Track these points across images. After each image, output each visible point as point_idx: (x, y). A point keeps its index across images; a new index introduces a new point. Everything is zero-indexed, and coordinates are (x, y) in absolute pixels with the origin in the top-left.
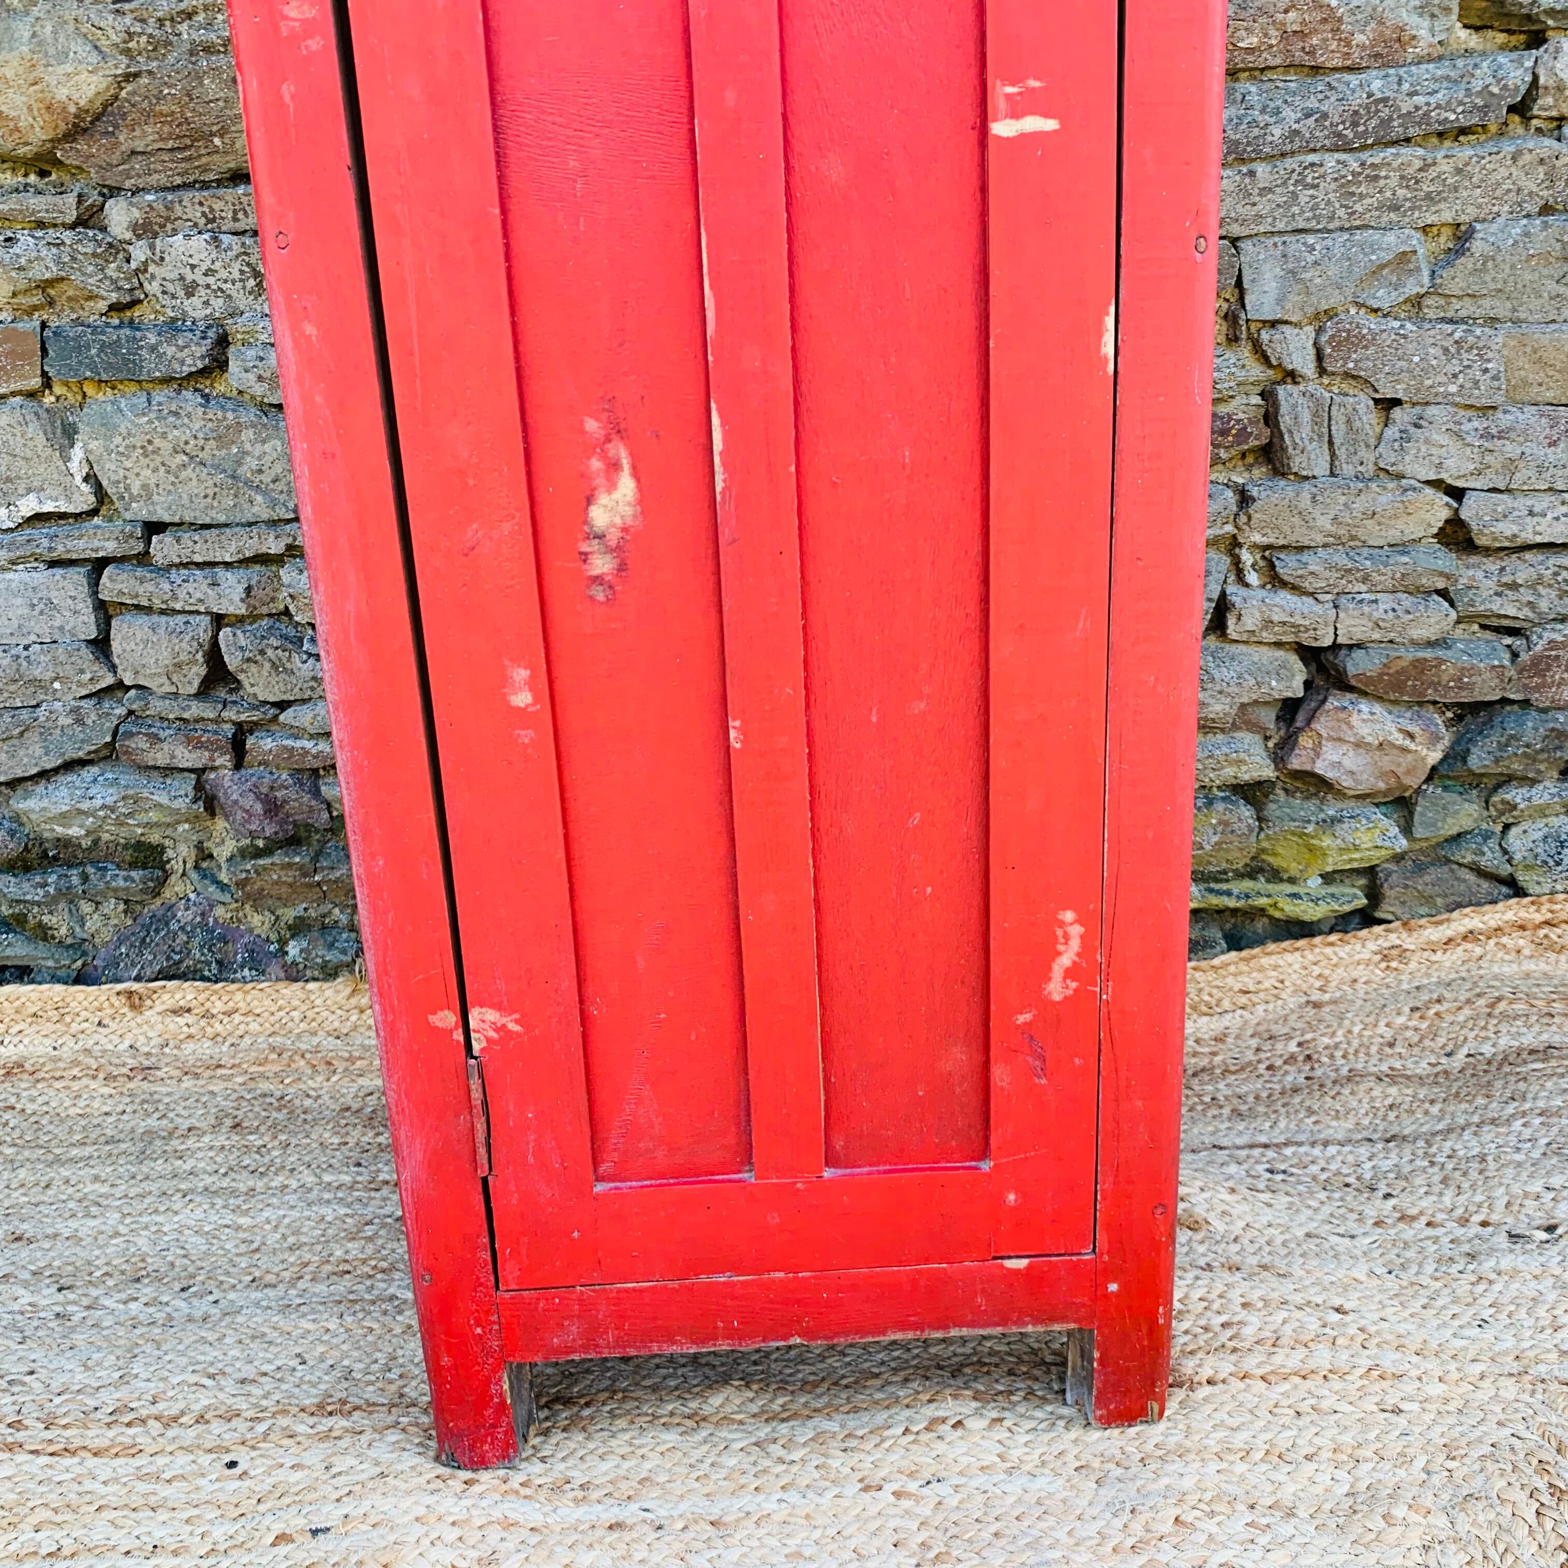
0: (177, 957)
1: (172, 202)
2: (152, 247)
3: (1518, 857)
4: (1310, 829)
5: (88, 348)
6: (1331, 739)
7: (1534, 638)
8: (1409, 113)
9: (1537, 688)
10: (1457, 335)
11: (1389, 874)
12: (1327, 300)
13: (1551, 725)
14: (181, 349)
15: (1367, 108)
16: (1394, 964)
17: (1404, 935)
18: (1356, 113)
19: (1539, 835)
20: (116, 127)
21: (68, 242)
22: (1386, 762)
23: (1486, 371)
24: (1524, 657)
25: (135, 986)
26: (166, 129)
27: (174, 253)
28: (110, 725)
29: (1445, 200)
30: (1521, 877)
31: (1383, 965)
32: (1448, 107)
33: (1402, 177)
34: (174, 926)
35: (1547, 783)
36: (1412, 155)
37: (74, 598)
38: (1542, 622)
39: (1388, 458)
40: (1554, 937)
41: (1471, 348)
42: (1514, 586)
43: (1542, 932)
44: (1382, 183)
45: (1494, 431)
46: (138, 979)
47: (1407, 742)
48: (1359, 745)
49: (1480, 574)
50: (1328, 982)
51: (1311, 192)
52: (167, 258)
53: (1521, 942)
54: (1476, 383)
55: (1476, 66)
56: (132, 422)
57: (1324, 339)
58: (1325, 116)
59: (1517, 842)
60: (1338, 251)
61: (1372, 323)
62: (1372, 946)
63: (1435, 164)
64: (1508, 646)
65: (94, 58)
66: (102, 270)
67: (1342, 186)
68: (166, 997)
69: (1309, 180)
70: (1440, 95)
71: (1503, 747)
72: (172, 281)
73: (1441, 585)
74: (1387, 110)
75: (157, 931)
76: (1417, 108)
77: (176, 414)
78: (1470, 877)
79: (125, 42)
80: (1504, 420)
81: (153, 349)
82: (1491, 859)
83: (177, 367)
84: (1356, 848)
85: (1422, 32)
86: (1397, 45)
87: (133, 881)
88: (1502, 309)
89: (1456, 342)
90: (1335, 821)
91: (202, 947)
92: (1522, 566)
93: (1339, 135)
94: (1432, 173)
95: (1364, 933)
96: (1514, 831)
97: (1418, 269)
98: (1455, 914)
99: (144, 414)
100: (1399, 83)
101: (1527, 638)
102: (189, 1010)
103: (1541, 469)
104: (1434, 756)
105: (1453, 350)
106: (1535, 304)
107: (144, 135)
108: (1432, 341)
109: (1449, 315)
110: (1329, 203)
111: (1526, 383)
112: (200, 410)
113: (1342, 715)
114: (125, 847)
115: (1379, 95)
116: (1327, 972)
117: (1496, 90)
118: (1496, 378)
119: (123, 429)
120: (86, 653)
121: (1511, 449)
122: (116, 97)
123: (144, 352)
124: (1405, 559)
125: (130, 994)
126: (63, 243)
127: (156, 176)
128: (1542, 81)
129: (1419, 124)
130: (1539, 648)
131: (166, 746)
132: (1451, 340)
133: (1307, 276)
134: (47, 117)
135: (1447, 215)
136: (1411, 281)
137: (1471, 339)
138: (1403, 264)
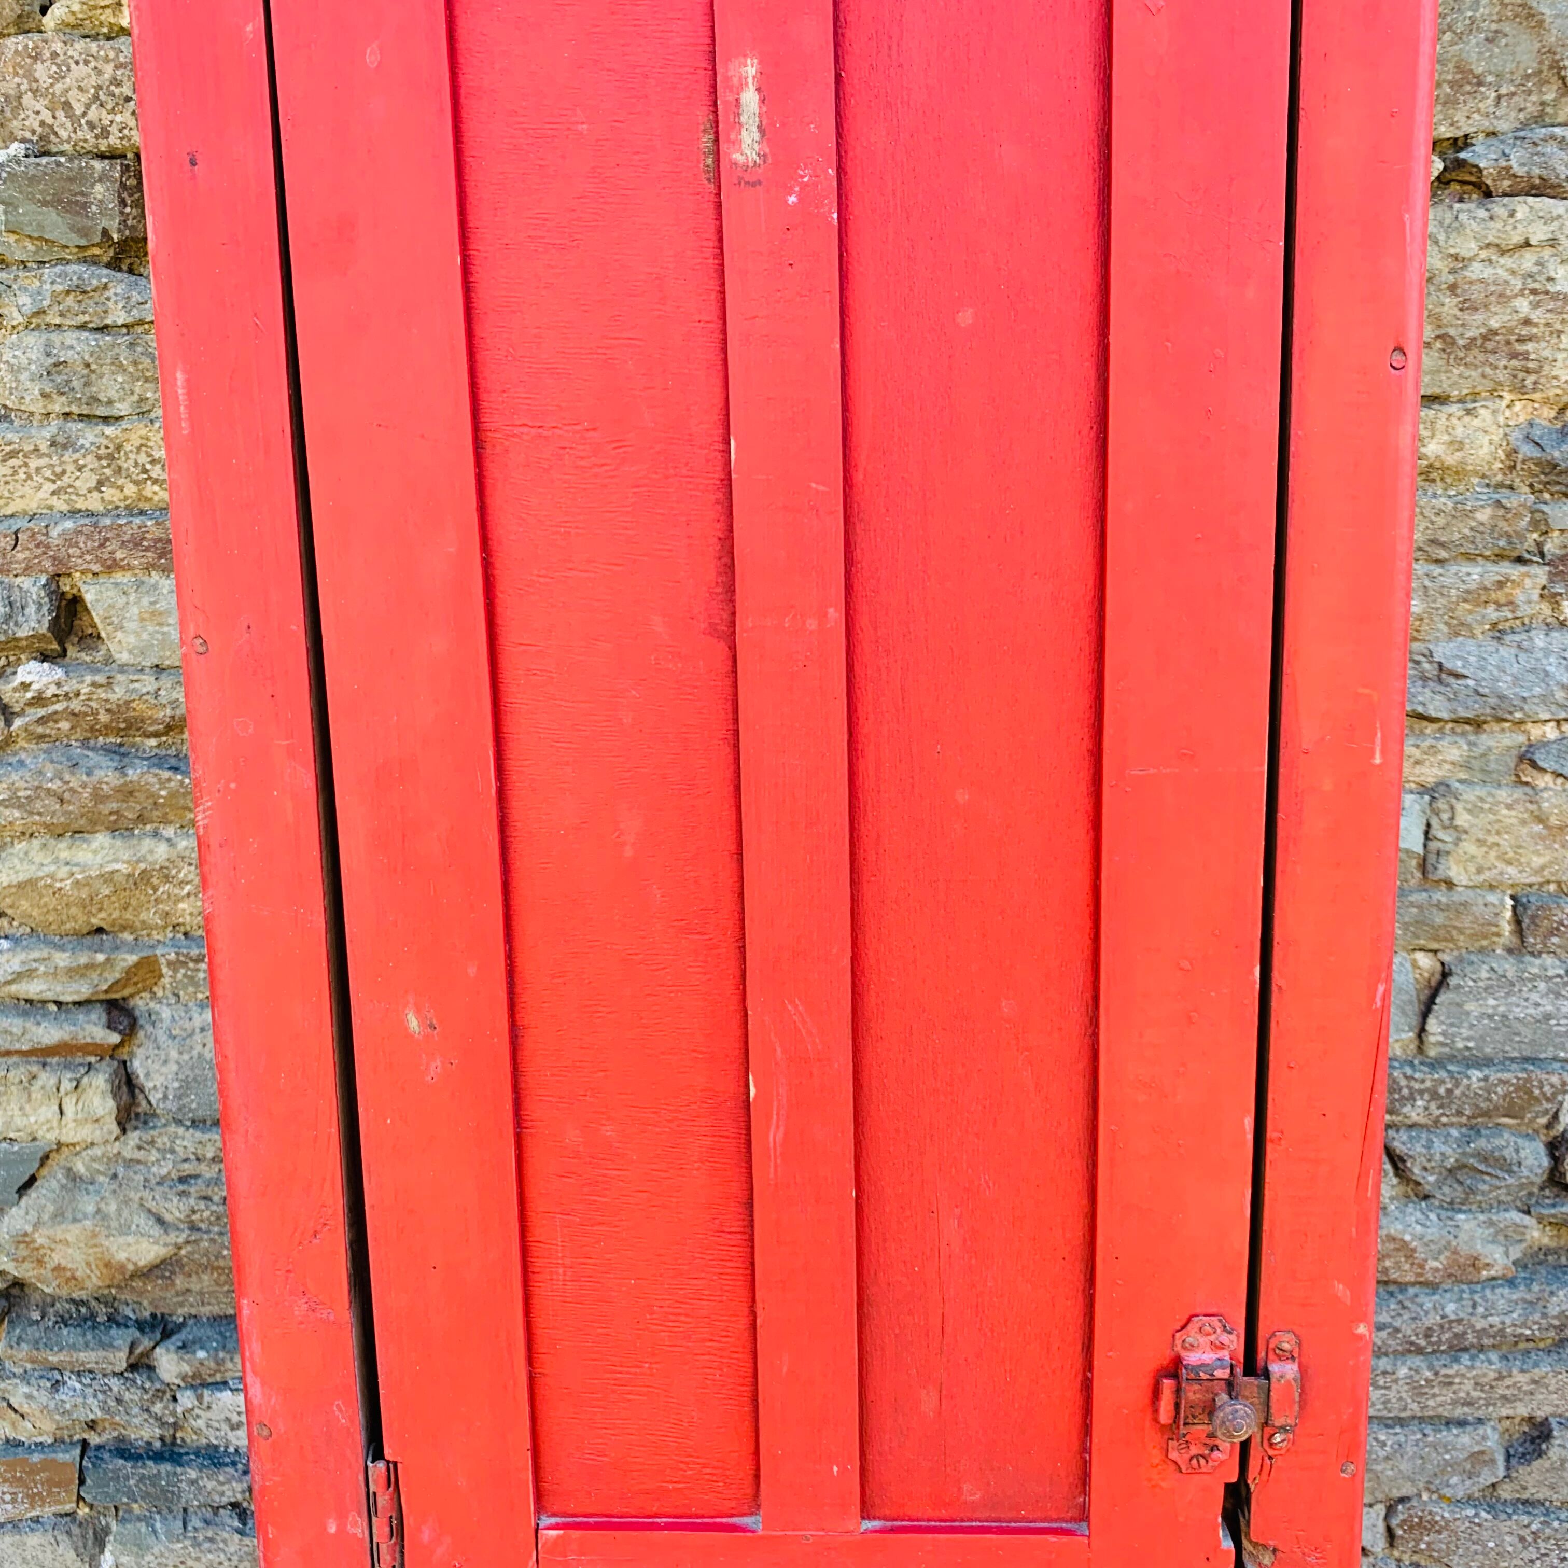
1: (223, 1360)
2: (200, 1398)
5: (127, 1478)
8: (1484, 1330)
10: (1534, 1527)
12: (1399, 1489)
14: (222, 1484)
15: (1441, 1326)
18: (1429, 1329)
20: (173, 1273)
21: (115, 1389)
23: (1562, 1560)
26: (223, 1278)
27: (221, 1403)
29: (1520, 1400)
32: (1524, 1325)
33: (1476, 1384)
36: (1487, 1366)
41: (1549, 1538)
44: (1455, 1387)
51: (1383, 1391)
52: (214, 1406)
55: (1552, 1293)
56: (167, 1548)
57: (1394, 1522)
58: (1397, 1330)
60: (1410, 1450)
61: (1445, 1512)
63: (1510, 1376)
65: (156, 1231)
66: (147, 1410)
67: (1415, 1388)
69: (1381, 1383)
70: (1515, 1315)
72: (218, 1421)
74: (1461, 1328)
76: (1491, 1326)
77: (211, 1540)
79: (188, 1216)
81: (193, 1482)
83: (217, 1498)
85: (1497, 1256)
86: (1471, 1269)
89: (1533, 1533)
93: (1412, 1343)
94: (1508, 1382)
97: (1493, 1461)
99: (178, 1541)
100: (1474, 1306)
105: (1529, 1539)
107: (200, 1280)
108: (1508, 1530)
109: (1526, 1496)
110: (1401, 1399)
112: (237, 1537)
115: (1453, 1317)
119: (156, 1551)
122: (176, 1254)
123: (183, 1485)
126: (111, 1389)
127: (208, 1308)
129: (1494, 1337)
132: (1528, 1531)
133: (1379, 1468)
134: (104, 1271)
135: (1522, 1410)
136: (1486, 1471)
137: (1548, 1531)
138: (1479, 1458)
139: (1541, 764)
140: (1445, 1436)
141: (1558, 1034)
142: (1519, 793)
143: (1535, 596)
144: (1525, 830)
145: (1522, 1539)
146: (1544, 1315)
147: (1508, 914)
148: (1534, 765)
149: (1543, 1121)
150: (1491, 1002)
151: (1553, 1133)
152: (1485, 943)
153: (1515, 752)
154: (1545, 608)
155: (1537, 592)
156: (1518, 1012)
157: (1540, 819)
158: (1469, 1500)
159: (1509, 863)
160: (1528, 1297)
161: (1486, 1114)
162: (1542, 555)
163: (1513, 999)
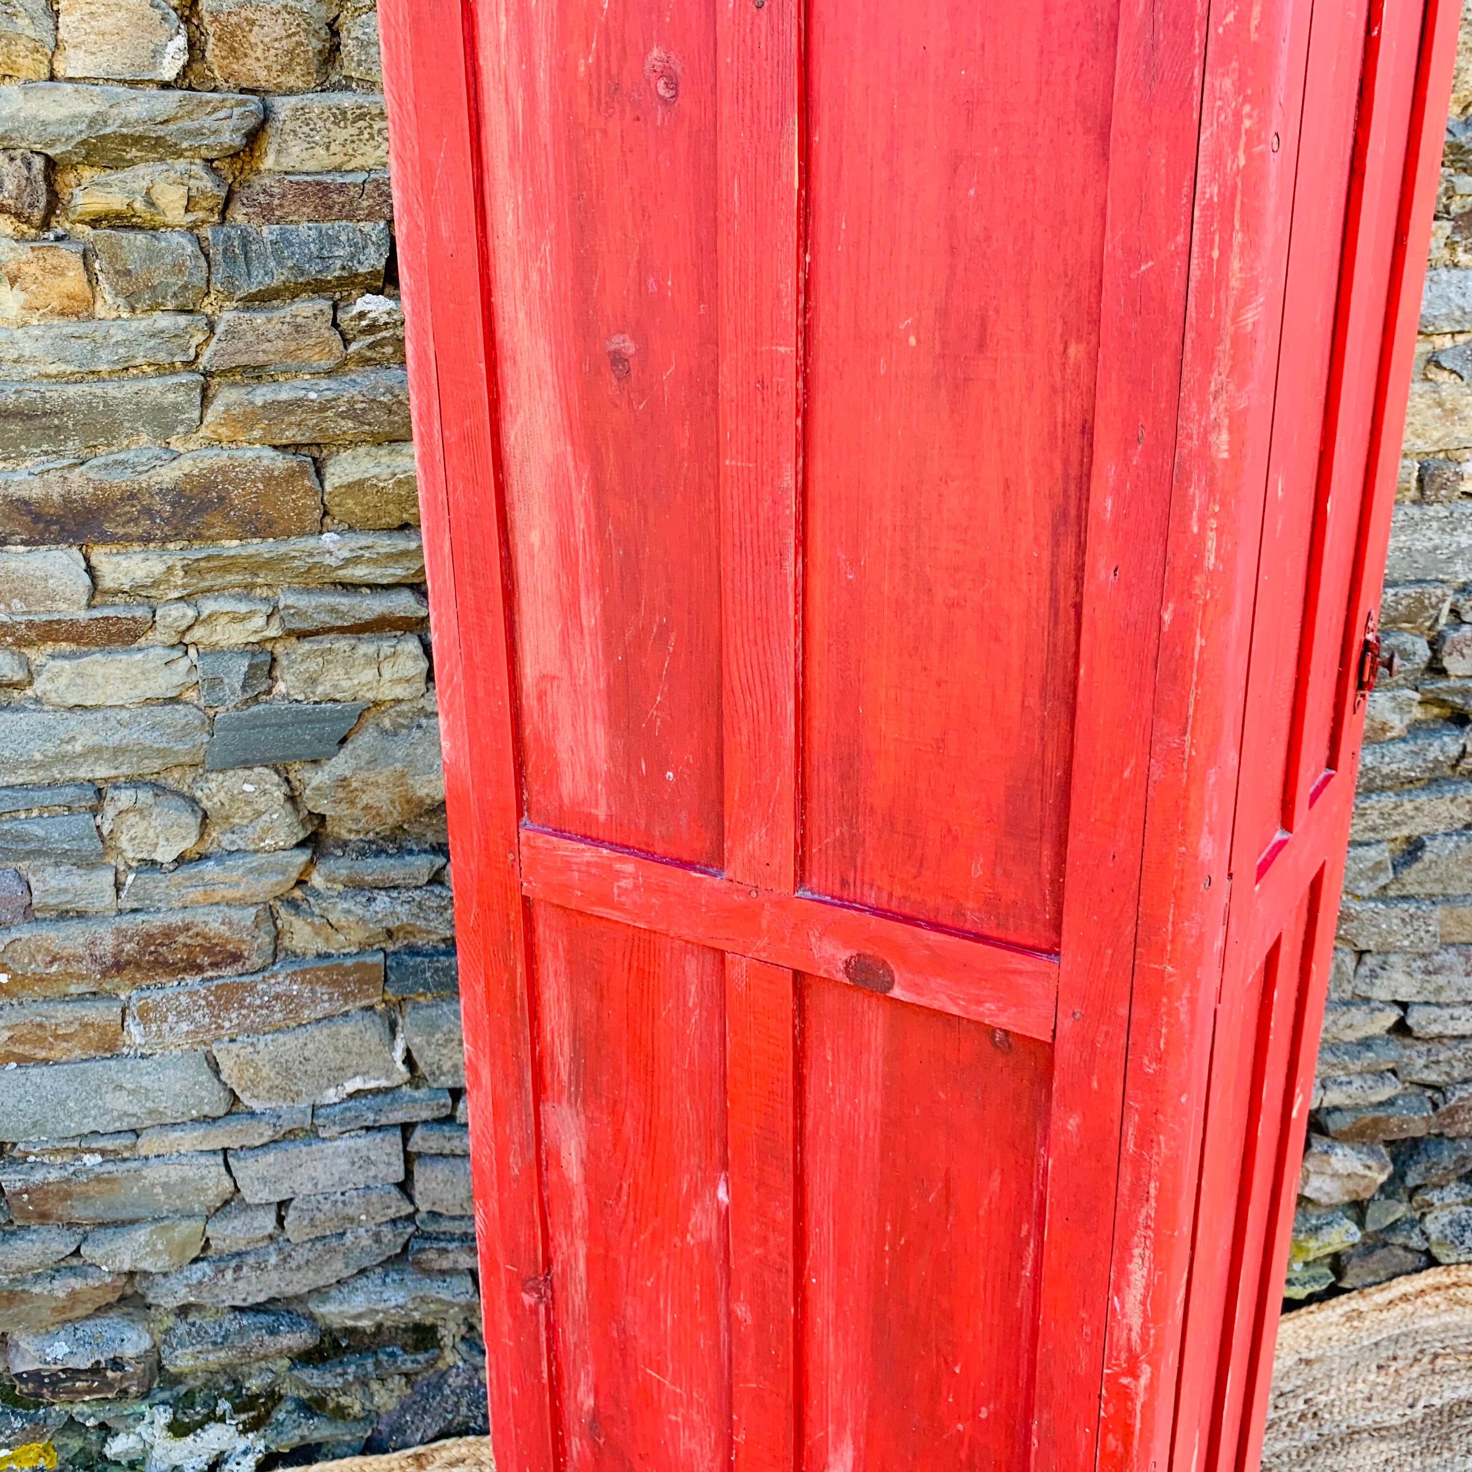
0: (450, 1416)
3: (1433, 1237)
4: (1302, 1236)
5: (423, 972)
6: (1316, 1172)
7: (1449, 1094)
8: (1387, 774)
9: (1449, 1126)
10: (1412, 910)
11: (1350, 1258)
13: (1460, 1153)
16: (1355, 1323)
17: (1361, 1301)
19: (1446, 1220)
21: (418, 899)
22: (1351, 1185)
23: (1427, 932)
24: (1443, 1108)
25: (421, 1449)
28: (401, 1241)
29: (1405, 824)
30: (1435, 1251)
31: (1348, 1325)
32: (1411, 769)
33: (1380, 814)
34: (447, 1391)
35: (1452, 1185)
36: (1388, 800)
37: (388, 1155)
38: (1455, 1083)
39: (1363, 989)
40: (1459, 1294)
41: (1420, 918)
42: (1438, 1062)
43: (1452, 1291)
44: (1367, 817)
45: (1431, 968)
46: (422, 1442)
47: (1367, 1172)
48: (1335, 1175)
49: (1414, 1054)
50: (1311, 1341)
53: (1438, 1299)
54: (1421, 940)
55: (1430, 745)
56: (455, 1024)
59: (1432, 1226)
61: (1356, 907)
62: (1340, 1311)
63: (1402, 805)
64: (1430, 1098)
68: (444, 1454)
70: (1406, 763)
71: (1428, 1170)
73: (1390, 1066)
74: (1373, 774)
75: (434, 1398)
76: (1391, 771)
78: (1400, 1252)
80: (1438, 960)
82: (1416, 1242)
84: (1330, 1244)
85: (1396, 722)
86: (1381, 732)
87: (418, 1362)
88: (1437, 889)
89: (1410, 915)
90: (1318, 1229)
91: (469, 1405)
92: (1442, 1049)
94: (1400, 810)
95: (1333, 1302)
96: (1429, 1218)
97: (1386, 868)
98: (1394, 1282)
100: (1383, 757)
101: (1444, 1094)
102: (463, 1461)
103: (1459, 991)
104: (1383, 1178)
105: (1408, 920)
106: (1458, 884)
108: (1394, 914)
109: (1404, 892)
111: (1450, 934)
113: (1325, 1157)
114: (405, 1330)
116: (1310, 1334)
117: (1441, 758)
118: (1434, 936)
119: (444, 1028)
120: (395, 1193)
121: (1440, 980)
124: (1371, 1055)
125: (417, 1457)
126: (414, 900)
128: (1469, 749)
129: (1393, 779)
130: (1452, 1102)
131: (451, 1256)
132: (1407, 914)
134: (406, 807)
135: (1405, 831)
136: (1382, 875)
137: (1420, 913)
138: (1378, 866)
139: (1444, 364)
140: (1361, 851)
141: (1441, 561)
142: (1427, 386)
143: (1442, 244)
144: (1429, 413)
145: (1403, 920)
146: (1425, 760)
147: (1416, 474)
148: (1438, 365)
149: (1428, 624)
150: (1403, 538)
151: (1433, 633)
152: (1399, 496)
153: (1425, 357)
154: (1446, 253)
155: (1444, 241)
156: (1418, 546)
157: (1440, 404)
158: (1370, 898)
159: (1418, 437)
160: (1415, 749)
161: (1394, 621)
162: (1448, 213)
163: (1416, 536)
